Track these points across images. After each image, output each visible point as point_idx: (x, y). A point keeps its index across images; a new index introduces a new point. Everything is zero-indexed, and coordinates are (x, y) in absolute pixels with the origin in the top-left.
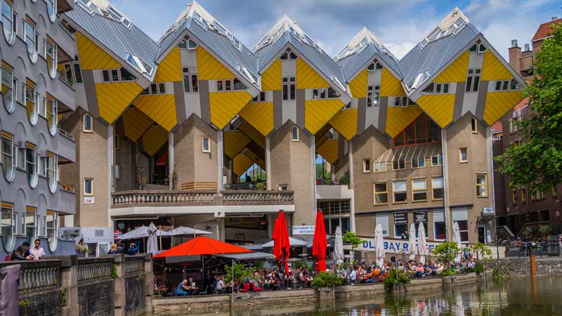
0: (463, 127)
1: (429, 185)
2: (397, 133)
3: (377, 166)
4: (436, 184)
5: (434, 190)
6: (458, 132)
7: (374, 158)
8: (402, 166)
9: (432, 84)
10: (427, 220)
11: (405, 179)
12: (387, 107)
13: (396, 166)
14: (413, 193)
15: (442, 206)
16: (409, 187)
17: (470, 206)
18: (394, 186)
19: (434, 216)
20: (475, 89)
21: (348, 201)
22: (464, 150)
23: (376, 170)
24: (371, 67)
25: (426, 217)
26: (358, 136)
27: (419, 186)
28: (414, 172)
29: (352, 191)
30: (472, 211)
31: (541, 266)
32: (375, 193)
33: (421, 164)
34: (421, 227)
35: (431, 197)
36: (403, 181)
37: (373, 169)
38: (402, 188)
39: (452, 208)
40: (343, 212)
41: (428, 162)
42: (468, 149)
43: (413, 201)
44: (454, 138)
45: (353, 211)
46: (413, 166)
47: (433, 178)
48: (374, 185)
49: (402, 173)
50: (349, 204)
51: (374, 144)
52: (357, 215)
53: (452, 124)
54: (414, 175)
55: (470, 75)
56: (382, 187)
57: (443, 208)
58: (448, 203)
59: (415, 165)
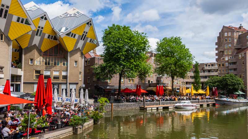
0: (76, 53)
1: (61, 73)
2: (45, 50)
3: (36, 63)
4: (64, 74)
5: (63, 76)
6: (75, 54)
7: (35, 59)
8: (49, 64)
9: (70, 33)
10: (59, 88)
11: (50, 70)
12: (44, 38)
13: (46, 64)
14: (53, 76)
15: (66, 82)
16: (52, 73)
17: (77, 84)
18: (44, 72)
19: (62, 87)
20: (84, 40)
21: (21, 76)
22: (76, 62)
23: (36, 64)
24: (42, 18)
25: (58, 87)
26: (28, 48)
27: (56, 74)
28: (55, 68)
29: (23, 72)
30: (77, 85)
31: (109, 107)
32: (34, 74)
33: (58, 64)
34: (56, 90)
35: (61, 78)
36: (49, 70)
37: (34, 63)
38: (48, 73)
39: (70, 84)
40: (16, 81)
41: (61, 64)
42: (78, 62)
43: (53, 79)
44: (73, 56)
45: (22, 81)
46: (54, 65)
47: (63, 71)
48: (34, 71)
49: (48, 67)
50: (21, 78)
51: (35, 53)
52: (24, 83)
53: (72, 51)
54: (54, 69)
55: (84, 33)
56: (38, 72)
57: (66, 84)
58: (68, 82)
59: (55, 64)
